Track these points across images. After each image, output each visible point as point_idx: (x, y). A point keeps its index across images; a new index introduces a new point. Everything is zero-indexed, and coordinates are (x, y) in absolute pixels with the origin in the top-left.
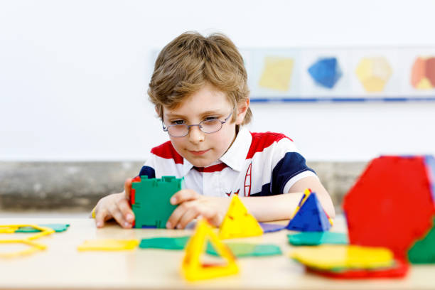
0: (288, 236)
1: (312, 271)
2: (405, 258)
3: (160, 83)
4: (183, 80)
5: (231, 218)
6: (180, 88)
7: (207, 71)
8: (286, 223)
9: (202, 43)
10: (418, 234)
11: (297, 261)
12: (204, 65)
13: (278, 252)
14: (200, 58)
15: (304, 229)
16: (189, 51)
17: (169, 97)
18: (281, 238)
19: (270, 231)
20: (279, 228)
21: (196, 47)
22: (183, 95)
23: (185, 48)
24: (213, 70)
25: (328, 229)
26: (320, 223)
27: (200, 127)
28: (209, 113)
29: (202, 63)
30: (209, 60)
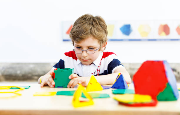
0: (112, 90)
1: (121, 103)
2: (156, 99)
3: (74, 32)
4: (82, 33)
5: (91, 84)
6: (81, 36)
7: (92, 31)
8: (111, 86)
9: (92, 19)
10: (161, 89)
11: (116, 100)
12: (91, 28)
13: (108, 96)
14: (90, 25)
15: (118, 88)
16: (86, 22)
17: (76, 39)
18: (110, 91)
19: (106, 89)
20: (109, 87)
21: (90, 20)
22: (82, 39)
23: (85, 20)
24: (94, 31)
25: (127, 88)
26: (124, 86)
27: (86, 51)
28: (91, 46)
29: (91, 27)
30: (94, 26)
